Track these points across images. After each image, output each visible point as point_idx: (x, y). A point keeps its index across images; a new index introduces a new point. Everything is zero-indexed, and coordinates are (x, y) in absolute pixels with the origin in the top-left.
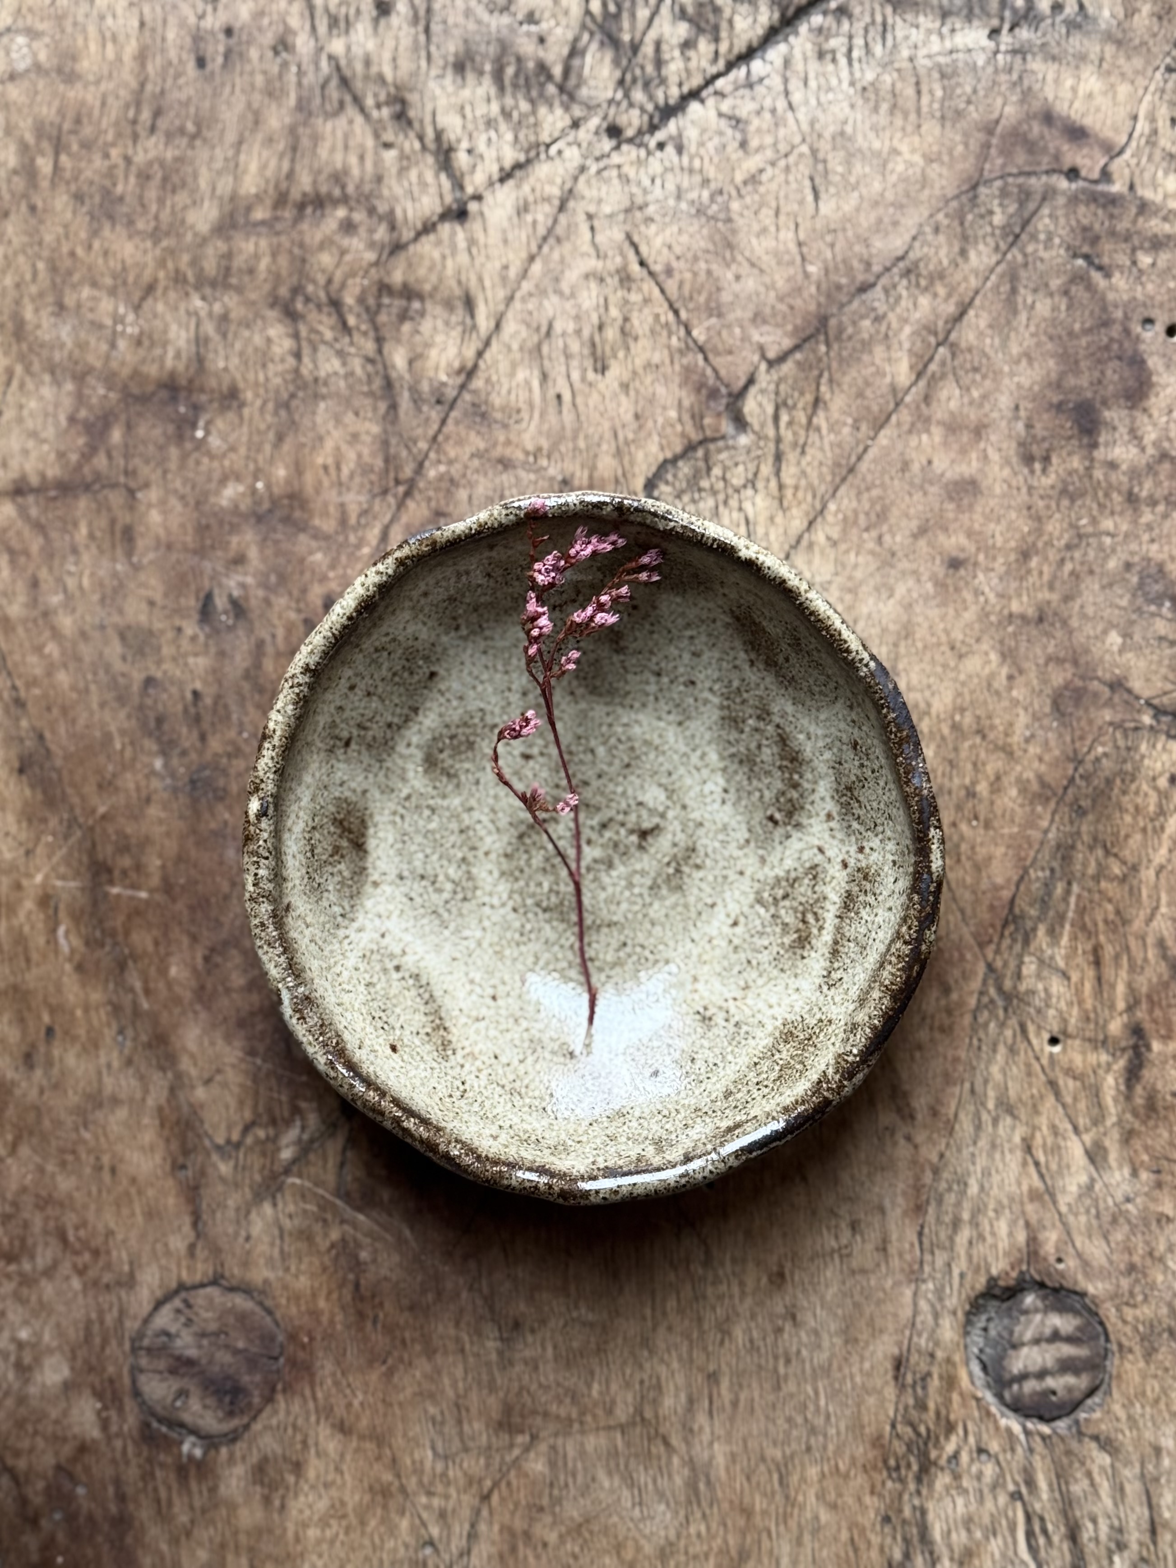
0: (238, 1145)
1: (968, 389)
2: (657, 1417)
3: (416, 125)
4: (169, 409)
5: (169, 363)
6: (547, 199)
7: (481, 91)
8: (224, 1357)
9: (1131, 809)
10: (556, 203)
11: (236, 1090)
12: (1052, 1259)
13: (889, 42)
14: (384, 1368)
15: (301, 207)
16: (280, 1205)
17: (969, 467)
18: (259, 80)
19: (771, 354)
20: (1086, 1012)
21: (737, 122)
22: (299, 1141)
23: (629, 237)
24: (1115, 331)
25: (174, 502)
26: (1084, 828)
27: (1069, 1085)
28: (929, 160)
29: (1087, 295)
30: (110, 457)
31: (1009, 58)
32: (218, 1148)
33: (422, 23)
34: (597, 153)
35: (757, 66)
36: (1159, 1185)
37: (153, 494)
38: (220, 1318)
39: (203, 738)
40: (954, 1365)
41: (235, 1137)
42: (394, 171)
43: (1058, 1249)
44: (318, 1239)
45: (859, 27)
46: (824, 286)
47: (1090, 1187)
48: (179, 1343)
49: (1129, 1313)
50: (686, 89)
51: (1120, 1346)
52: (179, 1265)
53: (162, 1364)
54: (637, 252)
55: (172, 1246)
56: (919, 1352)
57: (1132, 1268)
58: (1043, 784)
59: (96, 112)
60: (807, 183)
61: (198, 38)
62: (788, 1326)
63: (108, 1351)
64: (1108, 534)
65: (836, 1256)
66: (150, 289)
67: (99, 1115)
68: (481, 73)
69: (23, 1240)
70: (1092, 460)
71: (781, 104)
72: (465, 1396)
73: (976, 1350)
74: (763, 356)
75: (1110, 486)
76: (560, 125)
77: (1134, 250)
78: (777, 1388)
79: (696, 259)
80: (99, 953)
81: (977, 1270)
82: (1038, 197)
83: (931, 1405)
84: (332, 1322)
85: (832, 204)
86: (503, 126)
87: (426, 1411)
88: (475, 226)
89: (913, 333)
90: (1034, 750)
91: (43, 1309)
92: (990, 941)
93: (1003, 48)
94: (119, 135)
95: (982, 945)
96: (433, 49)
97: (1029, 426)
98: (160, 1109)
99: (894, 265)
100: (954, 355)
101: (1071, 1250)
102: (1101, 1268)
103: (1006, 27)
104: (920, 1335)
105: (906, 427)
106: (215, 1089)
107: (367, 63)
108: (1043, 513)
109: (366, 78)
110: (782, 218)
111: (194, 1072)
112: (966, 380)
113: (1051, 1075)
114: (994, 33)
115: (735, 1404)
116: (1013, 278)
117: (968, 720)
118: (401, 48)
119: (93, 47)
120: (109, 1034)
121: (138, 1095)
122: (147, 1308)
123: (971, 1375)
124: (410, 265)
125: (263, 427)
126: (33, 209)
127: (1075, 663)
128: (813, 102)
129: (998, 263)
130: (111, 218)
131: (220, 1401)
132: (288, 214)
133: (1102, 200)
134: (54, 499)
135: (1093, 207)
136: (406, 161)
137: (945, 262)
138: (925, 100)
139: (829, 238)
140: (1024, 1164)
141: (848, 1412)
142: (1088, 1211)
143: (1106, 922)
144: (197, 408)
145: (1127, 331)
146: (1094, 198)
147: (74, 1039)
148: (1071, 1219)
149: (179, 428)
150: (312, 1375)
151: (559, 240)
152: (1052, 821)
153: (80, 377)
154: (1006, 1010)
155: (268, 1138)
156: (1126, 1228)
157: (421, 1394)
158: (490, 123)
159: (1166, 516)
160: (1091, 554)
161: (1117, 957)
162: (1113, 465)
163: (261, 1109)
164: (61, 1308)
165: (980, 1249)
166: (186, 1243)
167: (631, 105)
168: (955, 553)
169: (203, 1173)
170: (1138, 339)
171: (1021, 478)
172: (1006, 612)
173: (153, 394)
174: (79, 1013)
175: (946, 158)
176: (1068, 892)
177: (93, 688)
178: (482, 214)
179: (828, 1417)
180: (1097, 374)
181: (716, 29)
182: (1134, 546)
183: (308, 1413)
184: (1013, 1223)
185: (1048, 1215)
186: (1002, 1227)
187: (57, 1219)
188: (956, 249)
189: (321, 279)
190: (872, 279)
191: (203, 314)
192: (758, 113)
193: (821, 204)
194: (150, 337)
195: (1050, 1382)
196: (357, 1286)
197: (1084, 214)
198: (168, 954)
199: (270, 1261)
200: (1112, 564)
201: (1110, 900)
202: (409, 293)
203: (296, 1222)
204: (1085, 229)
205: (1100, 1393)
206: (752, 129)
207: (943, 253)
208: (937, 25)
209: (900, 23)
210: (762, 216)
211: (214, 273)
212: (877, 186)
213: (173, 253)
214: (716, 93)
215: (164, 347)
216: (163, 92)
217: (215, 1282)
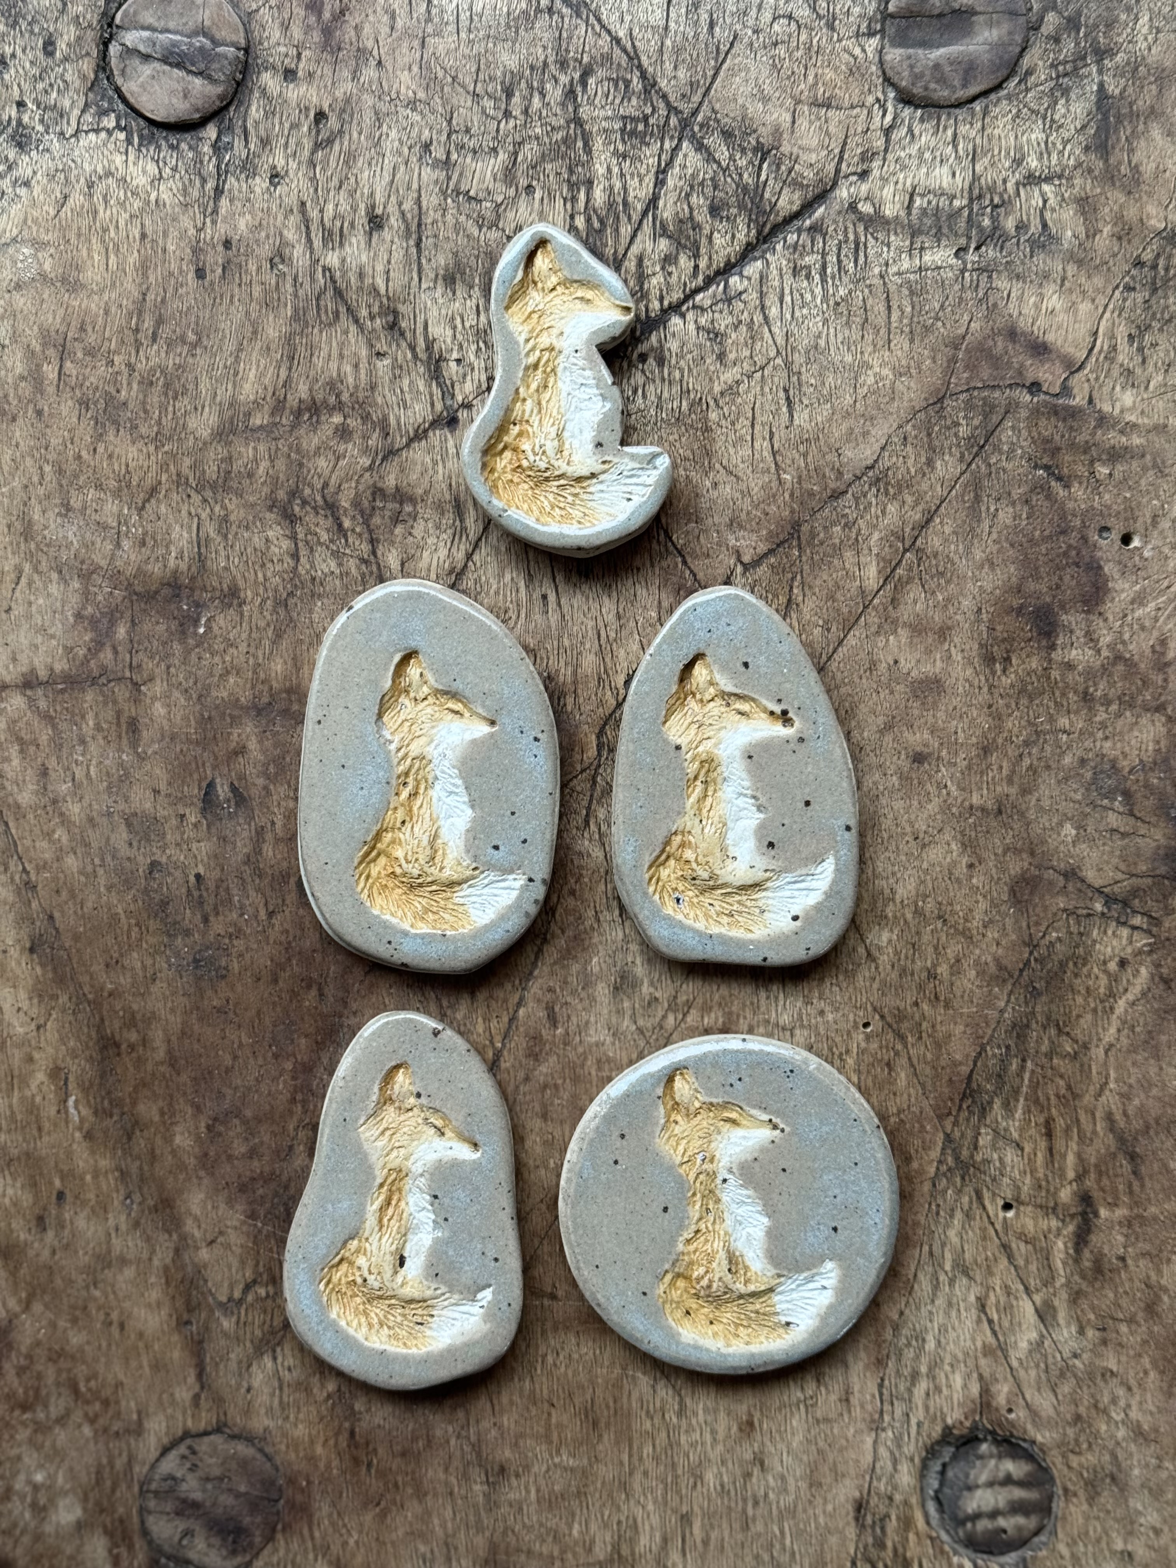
0: (240, 1302)
1: (933, 593)
2: (633, 1554)
3: (408, 335)
4: (173, 607)
5: (172, 563)
7: (470, 303)
8: (227, 1500)
9: (1083, 992)
11: (238, 1251)
12: (1003, 1410)
13: (861, 259)
14: (377, 1510)
15: (298, 413)
16: (280, 1360)
17: (933, 667)
18: (257, 291)
19: (746, 559)
20: (1038, 1180)
21: (715, 335)
24: (1074, 539)
25: (176, 694)
26: (1038, 1009)
27: (1021, 1249)
28: (899, 372)
29: (1046, 504)
30: (116, 652)
31: (974, 276)
32: (221, 1305)
33: (414, 237)
35: (735, 281)
36: (1104, 1342)
37: (158, 687)
38: (223, 1464)
39: (206, 920)
40: (911, 1507)
41: (237, 1295)
42: (386, 380)
43: (1009, 1401)
44: (316, 1391)
45: (832, 244)
46: (797, 493)
47: (1040, 1343)
48: (184, 1487)
49: (1074, 1461)
50: (666, 304)
51: (1066, 1490)
52: (184, 1413)
53: (169, 1507)
55: (177, 1395)
56: (878, 1494)
57: (1078, 1418)
58: (1001, 967)
59: (100, 321)
60: (782, 394)
61: (197, 251)
62: (756, 1471)
63: (118, 1494)
65: (802, 1406)
66: (153, 491)
67: (108, 1274)
68: (471, 287)
69: (37, 1391)
70: (1050, 661)
71: (758, 318)
72: (454, 1535)
73: (931, 1493)
74: (739, 560)
75: (1067, 686)
77: (1092, 462)
78: (746, 1527)
80: (108, 1122)
81: (934, 1420)
82: (1001, 410)
83: (889, 1544)
84: (328, 1467)
85: (806, 414)
87: (417, 1550)
88: (463, 432)
89: (881, 539)
90: (992, 934)
91: (57, 1455)
92: (950, 1114)
93: (969, 266)
94: (122, 343)
95: (940, 1118)
96: (424, 261)
97: (991, 628)
98: (166, 1269)
99: (864, 474)
100: (920, 561)
101: (1021, 1401)
102: (1049, 1417)
103: (973, 246)
104: (879, 1479)
105: (874, 629)
106: (217, 1250)
107: (361, 275)
108: (1004, 711)
109: (360, 290)
110: (757, 428)
111: (197, 1234)
112: (931, 584)
113: (1004, 1239)
114: (960, 252)
115: (706, 1542)
116: (976, 486)
117: (930, 906)
118: (394, 261)
119: (96, 257)
120: (117, 1199)
121: (145, 1255)
122: (154, 1454)
123: (926, 1516)
124: (402, 470)
125: (262, 624)
126: (39, 413)
127: (1032, 854)
128: (788, 316)
129: (962, 474)
130: (116, 423)
131: (224, 1540)
132: (286, 420)
133: (1062, 414)
134: (62, 691)
135: (1053, 419)
136: (397, 369)
137: (913, 471)
138: (895, 314)
139: (802, 448)
140: (979, 1321)
141: (811, 1550)
142: (1037, 1366)
143: (1058, 1096)
144: (199, 606)
145: (1084, 539)
146: (1055, 411)
147: (84, 1203)
148: (1022, 1373)
149: (182, 624)
150: (310, 1517)
152: (1008, 1001)
153: (86, 576)
154: (963, 1178)
155: (268, 1297)
156: (1073, 1381)
157: (412, 1533)
158: (479, 334)
159: (1119, 715)
160: (1048, 748)
161: (1067, 1130)
162: (1070, 666)
163: (261, 1268)
164: (74, 1454)
165: (937, 1401)
166: (191, 1393)
168: (918, 749)
169: (207, 1328)
170: (1095, 546)
171: (983, 678)
172: (967, 804)
173: (157, 592)
174: (88, 1178)
175: (914, 372)
176: (1023, 1068)
177: (101, 872)
179: (793, 1554)
180: (1055, 580)
181: (696, 245)
182: (1088, 744)
183: (306, 1550)
184: (967, 1377)
185: (1000, 1369)
186: (958, 1380)
187: (69, 1370)
188: (923, 459)
189: (317, 482)
190: (843, 487)
191: (204, 515)
192: (736, 327)
193: (795, 415)
194: (153, 538)
195: (1002, 1522)
196: (352, 1434)
197: (1047, 427)
198: (173, 1124)
199: (270, 1410)
200: (1068, 760)
201: (1062, 1076)
202: (401, 496)
203: (295, 1374)
204: (1046, 441)
205: (1046, 1532)
206: (730, 341)
207: (910, 462)
208: (908, 243)
209: (871, 241)
210: (738, 426)
211: (214, 477)
212: (849, 400)
213: (174, 456)
214: (694, 307)
215: (167, 547)
216: (163, 301)
217: (218, 1430)
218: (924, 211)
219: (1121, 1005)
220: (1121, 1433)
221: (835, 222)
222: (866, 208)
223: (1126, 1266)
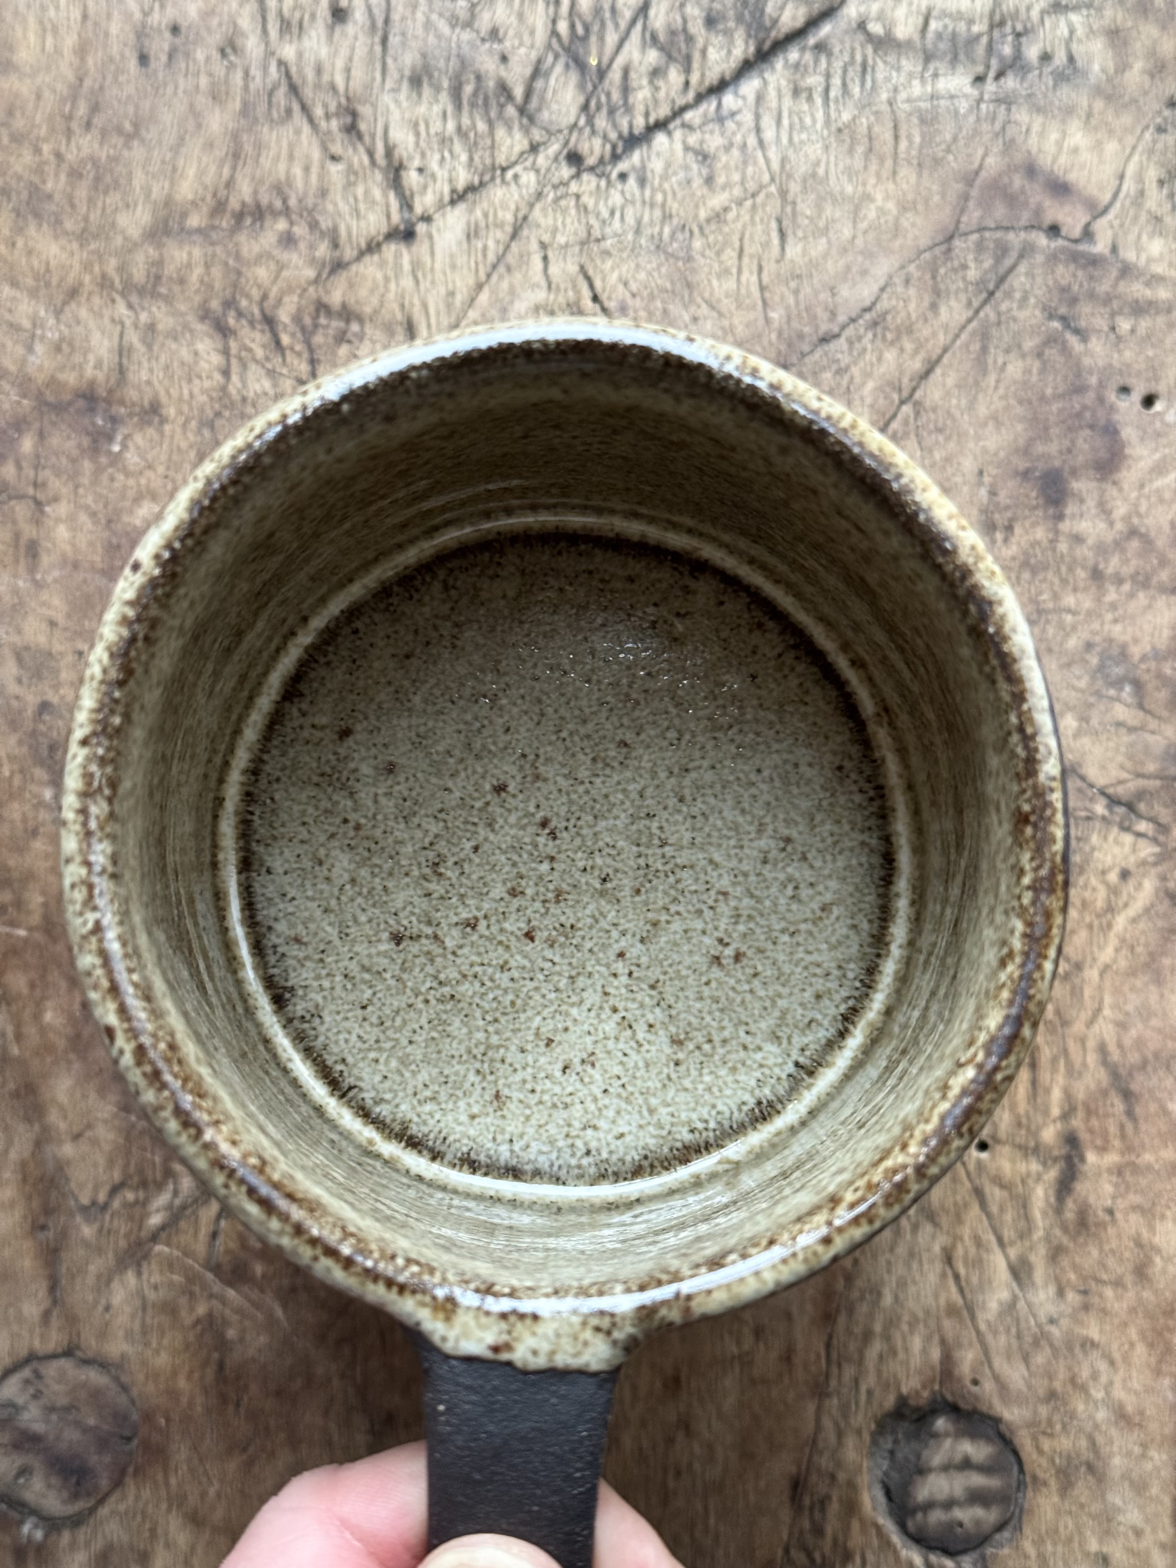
0: (105, 1207)
1: (931, 451)
3: (367, 139)
4: (86, 421)
5: (89, 372)
6: (500, 225)
7: (437, 109)
8: (72, 1435)
9: (1078, 904)
10: (509, 229)
11: (107, 1148)
12: (967, 1383)
13: (869, 84)
14: (244, 1457)
15: (239, 217)
16: (145, 1276)
18: (204, 81)
20: (1018, 1117)
21: (704, 157)
22: (169, 1207)
23: (583, 270)
24: (1090, 398)
25: (83, 518)
27: (995, 1195)
28: (904, 207)
29: (1061, 359)
30: (19, 467)
31: (992, 107)
32: (83, 1209)
33: (380, 33)
34: (555, 180)
35: (729, 100)
36: (1086, 1307)
37: (62, 509)
38: (71, 1392)
40: (856, 1488)
41: (102, 1197)
42: (339, 186)
43: (973, 1370)
44: (184, 1313)
45: (838, 65)
46: (785, 334)
47: (1012, 1305)
48: (26, 1416)
49: (1046, 1444)
50: (652, 120)
51: (1035, 1478)
52: (31, 1332)
53: (6, 1437)
54: (591, 286)
55: (25, 1312)
56: (819, 1472)
57: (1052, 1395)
59: (30, 106)
60: (774, 225)
61: (141, 33)
62: (680, 1437)
64: (1069, 611)
65: (736, 1364)
66: (74, 293)
68: (438, 89)
70: (1057, 532)
71: (752, 141)
73: (880, 1474)
75: (1074, 560)
76: (517, 149)
77: (1113, 315)
79: (652, 297)
81: (886, 1386)
82: (1014, 254)
83: (829, 1531)
84: (191, 1404)
85: (799, 248)
86: (458, 147)
88: (421, 247)
89: (876, 389)
93: (987, 96)
94: (52, 130)
96: (389, 61)
97: (993, 493)
98: (24, 1163)
99: (860, 316)
100: (917, 414)
101: (987, 1371)
102: (1019, 1393)
103: (992, 74)
104: (820, 1454)
106: (84, 1146)
107: (319, 70)
109: (317, 86)
110: (746, 260)
111: (63, 1126)
112: (929, 440)
113: (978, 1182)
114: (979, 79)
116: (984, 336)
118: (356, 58)
119: (32, 38)
123: (873, 1499)
124: (351, 285)
125: (184, 445)
128: (785, 140)
129: (970, 321)
130: (37, 215)
131: (66, 1481)
132: (225, 222)
133: (1082, 261)
135: (1072, 267)
136: (352, 176)
137: (914, 316)
138: (903, 145)
139: (793, 284)
140: (944, 1275)
141: (739, 1533)
142: (1008, 1331)
144: (114, 420)
145: (1101, 400)
146: (1075, 257)
148: (989, 1338)
149: (95, 441)
150: (166, 1460)
151: (509, 269)
155: (137, 1202)
156: (1048, 1350)
158: (444, 141)
159: (1132, 596)
160: (1050, 632)
161: (1054, 1060)
162: (1078, 539)
163: (132, 1169)
165: (891, 1365)
166: (42, 1307)
167: (593, 132)
169: (64, 1234)
170: (1112, 408)
173: (70, 403)
175: (920, 208)
178: (430, 237)
180: (1067, 443)
181: (688, 59)
182: (1096, 626)
183: (159, 1500)
184: (928, 1339)
185: (966, 1333)
186: (916, 1343)
188: (926, 303)
189: (256, 294)
190: (836, 330)
191: (128, 323)
192: (728, 148)
193: (788, 249)
194: (71, 344)
195: (959, 1514)
197: (1063, 273)
198: (44, 998)
199: (130, 1334)
200: (1073, 643)
202: (347, 314)
203: (161, 1293)
204: (1064, 290)
205: (1010, 1527)
206: (719, 165)
207: (912, 306)
208: (919, 68)
209: (880, 64)
210: (724, 257)
211: (143, 280)
212: (847, 233)
213: (100, 257)
214: (684, 125)
215: (85, 355)
216: (101, 88)
217: (68, 1353)
218: (939, 36)
219: (1120, 922)
220: (1101, 1415)
221: (842, 42)
222: (876, 28)
223: (1114, 1221)
